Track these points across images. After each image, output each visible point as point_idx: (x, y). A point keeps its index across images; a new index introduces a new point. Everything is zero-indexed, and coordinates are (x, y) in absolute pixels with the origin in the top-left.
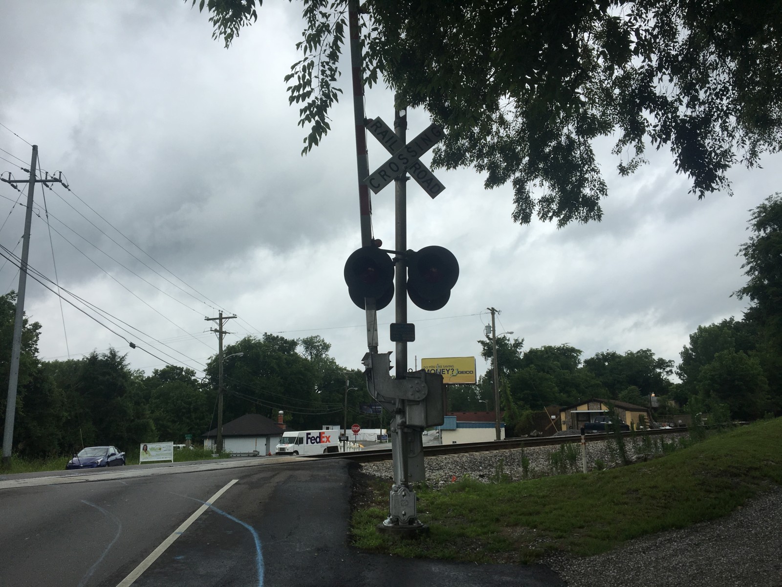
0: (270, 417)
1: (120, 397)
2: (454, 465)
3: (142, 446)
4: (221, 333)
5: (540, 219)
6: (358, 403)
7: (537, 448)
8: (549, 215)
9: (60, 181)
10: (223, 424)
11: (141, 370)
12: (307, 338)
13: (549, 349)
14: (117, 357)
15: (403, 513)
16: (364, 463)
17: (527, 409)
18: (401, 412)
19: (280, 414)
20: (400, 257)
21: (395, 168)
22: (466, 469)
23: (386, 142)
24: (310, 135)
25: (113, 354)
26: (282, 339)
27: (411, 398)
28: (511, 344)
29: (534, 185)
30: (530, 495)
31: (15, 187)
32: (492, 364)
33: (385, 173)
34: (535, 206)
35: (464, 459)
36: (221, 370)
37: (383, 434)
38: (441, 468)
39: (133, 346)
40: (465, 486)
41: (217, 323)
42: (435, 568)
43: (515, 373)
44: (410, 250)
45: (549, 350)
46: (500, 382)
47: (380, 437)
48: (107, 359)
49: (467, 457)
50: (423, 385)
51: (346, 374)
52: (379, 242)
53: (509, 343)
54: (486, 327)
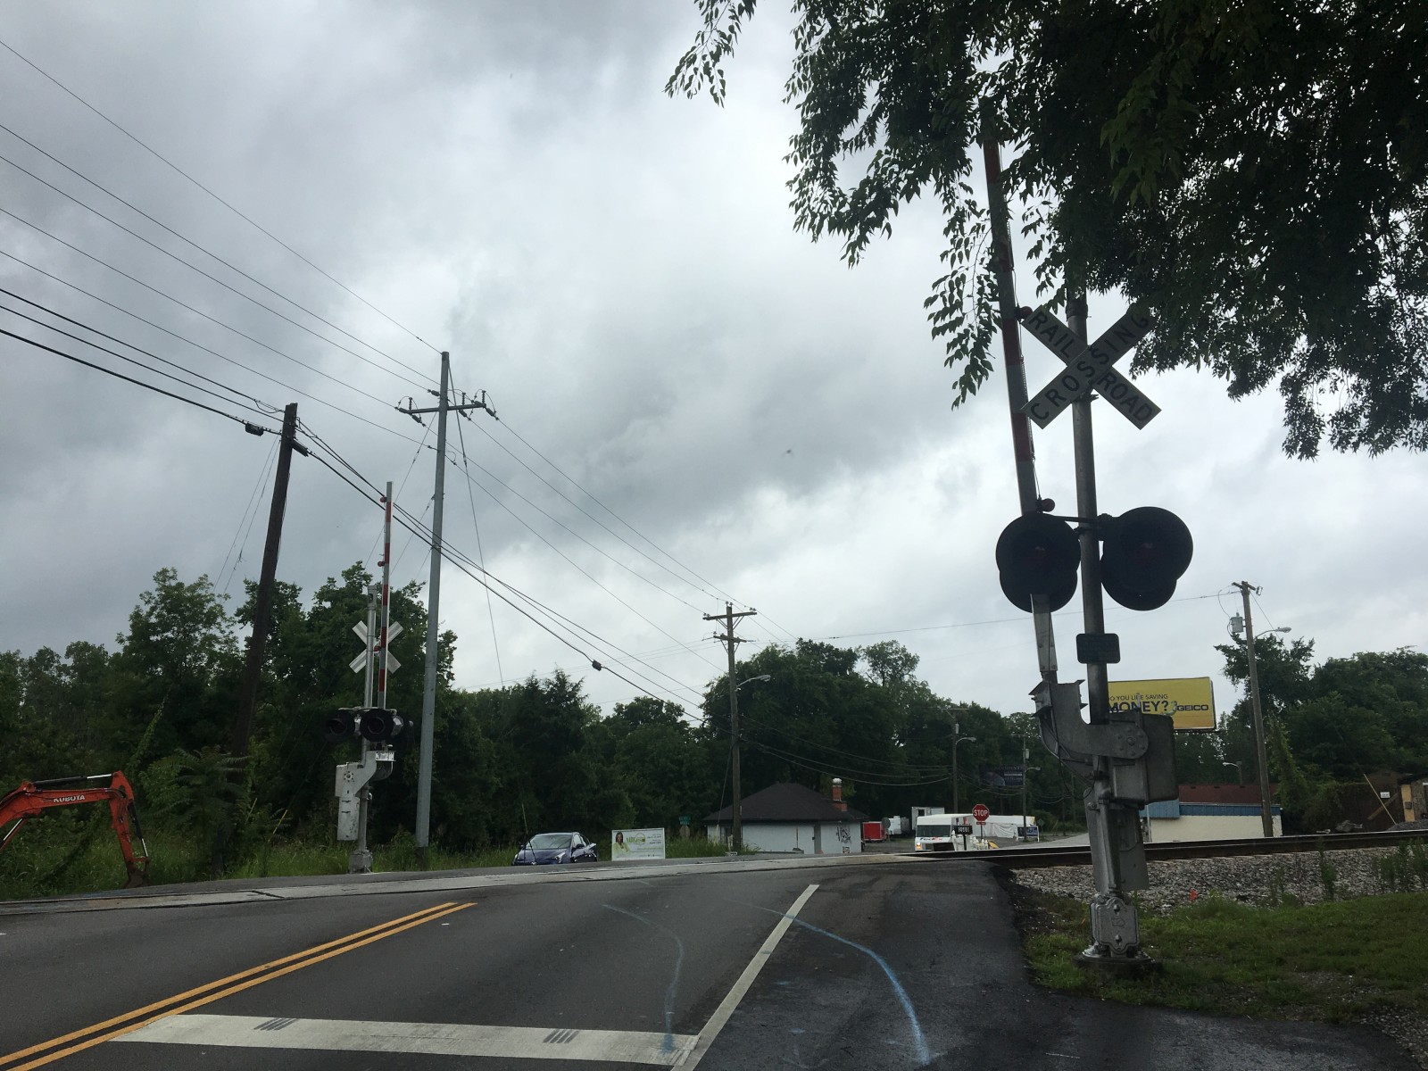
0: (817, 790)
1: (577, 751)
2: (1186, 879)
3: (614, 834)
4: (731, 640)
5: (1336, 447)
6: (977, 766)
7: (1351, 853)
8: (1352, 441)
9: (484, 406)
10: (742, 798)
11: (595, 706)
12: (874, 647)
13: (1370, 660)
14: (567, 685)
15: (1117, 937)
16: (1018, 869)
17: (1326, 780)
18: (1104, 777)
19: (836, 784)
20: (1085, 525)
21: (1073, 385)
22: (1210, 886)
23: (1056, 345)
24: (962, 379)
25: (562, 680)
26: (830, 648)
27: (1120, 754)
28: (1285, 651)
29: (1321, 390)
30: (1340, 925)
31: (419, 420)
32: (1248, 691)
33: (1056, 392)
34: (1324, 426)
35: (1205, 868)
36: (734, 703)
37: (1028, 825)
38: (1161, 883)
39: (597, 666)
40: (1211, 911)
41: (723, 624)
42: (1181, 1021)
43: (1298, 709)
44: (1105, 516)
45: (1369, 662)
46: (1267, 728)
47: (1022, 831)
48: (552, 689)
49: (1210, 865)
50: (1139, 734)
51: (952, 712)
52: (1050, 504)
53: (1283, 648)
54: (1232, 619)
